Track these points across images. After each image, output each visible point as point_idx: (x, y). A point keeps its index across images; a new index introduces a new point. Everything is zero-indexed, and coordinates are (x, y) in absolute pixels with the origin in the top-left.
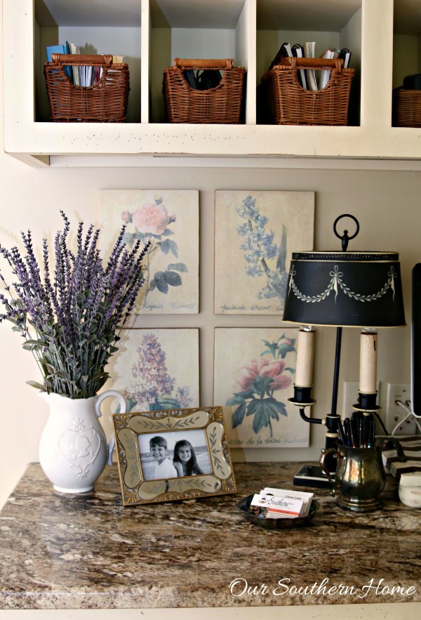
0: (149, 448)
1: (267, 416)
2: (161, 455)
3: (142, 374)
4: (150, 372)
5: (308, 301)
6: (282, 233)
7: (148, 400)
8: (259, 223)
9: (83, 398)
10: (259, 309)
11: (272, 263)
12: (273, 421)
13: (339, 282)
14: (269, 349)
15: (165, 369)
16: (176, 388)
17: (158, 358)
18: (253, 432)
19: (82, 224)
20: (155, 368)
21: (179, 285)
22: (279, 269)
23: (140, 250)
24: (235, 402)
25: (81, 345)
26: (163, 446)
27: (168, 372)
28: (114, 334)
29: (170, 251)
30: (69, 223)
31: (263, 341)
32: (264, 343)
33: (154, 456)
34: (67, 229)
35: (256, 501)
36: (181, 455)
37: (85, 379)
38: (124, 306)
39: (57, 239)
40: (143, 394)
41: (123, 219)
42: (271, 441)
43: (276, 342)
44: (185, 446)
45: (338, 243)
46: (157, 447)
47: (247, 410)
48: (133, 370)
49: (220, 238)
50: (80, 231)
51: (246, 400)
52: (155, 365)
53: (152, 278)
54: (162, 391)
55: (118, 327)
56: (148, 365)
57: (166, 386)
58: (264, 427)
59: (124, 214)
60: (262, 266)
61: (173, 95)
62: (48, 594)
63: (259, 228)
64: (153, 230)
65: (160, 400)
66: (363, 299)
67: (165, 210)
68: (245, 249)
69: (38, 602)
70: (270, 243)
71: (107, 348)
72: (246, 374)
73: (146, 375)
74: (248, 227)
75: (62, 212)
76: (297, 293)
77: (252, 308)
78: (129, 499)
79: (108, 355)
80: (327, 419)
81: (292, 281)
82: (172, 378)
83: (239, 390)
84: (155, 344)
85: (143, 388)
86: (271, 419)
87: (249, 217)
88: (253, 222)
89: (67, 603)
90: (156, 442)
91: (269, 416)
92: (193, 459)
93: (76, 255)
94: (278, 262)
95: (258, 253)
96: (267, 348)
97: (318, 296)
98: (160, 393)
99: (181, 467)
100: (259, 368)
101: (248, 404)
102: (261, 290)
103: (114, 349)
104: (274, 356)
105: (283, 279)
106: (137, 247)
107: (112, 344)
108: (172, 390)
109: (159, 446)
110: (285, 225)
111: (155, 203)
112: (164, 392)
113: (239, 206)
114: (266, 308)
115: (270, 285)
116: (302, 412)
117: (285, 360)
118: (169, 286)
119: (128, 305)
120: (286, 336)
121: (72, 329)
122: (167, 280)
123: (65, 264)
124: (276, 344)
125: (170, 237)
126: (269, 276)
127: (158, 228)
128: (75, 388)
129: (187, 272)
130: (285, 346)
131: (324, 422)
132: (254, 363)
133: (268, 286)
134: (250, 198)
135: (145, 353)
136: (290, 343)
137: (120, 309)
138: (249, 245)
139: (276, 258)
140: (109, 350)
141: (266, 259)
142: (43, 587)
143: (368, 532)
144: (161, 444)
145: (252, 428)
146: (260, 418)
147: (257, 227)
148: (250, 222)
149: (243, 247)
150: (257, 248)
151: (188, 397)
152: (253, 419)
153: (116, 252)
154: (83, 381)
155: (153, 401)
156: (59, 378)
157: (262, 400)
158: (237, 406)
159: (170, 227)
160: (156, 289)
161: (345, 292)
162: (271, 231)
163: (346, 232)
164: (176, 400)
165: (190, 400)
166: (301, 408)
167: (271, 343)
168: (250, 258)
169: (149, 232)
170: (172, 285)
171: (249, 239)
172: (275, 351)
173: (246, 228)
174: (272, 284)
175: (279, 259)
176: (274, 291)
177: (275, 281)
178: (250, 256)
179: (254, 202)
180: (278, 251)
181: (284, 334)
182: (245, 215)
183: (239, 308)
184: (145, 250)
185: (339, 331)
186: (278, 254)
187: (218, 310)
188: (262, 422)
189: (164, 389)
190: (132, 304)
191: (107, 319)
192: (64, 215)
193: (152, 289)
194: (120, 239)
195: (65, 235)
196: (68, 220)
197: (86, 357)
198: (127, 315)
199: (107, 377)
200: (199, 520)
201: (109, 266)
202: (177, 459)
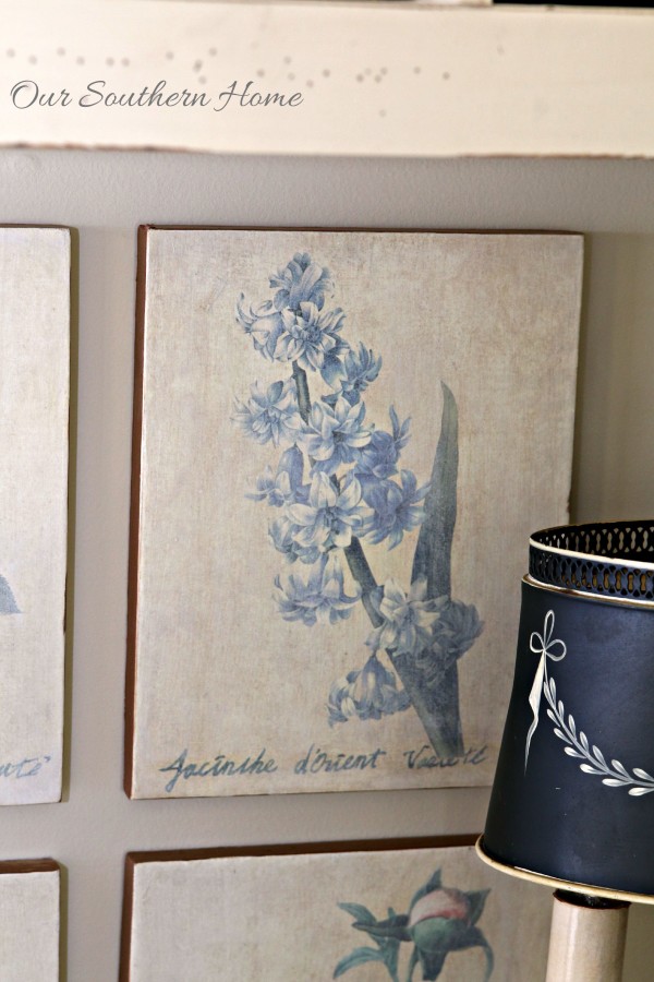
5: (636, 791)
8: (339, 378)
10: (330, 766)
11: (392, 561)
14: (375, 946)
22: (423, 585)
31: (343, 906)
32: (350, 919)
43: (400, 911)
60: (348, 575)
63: (342, 404)
68: (277, 501)
70: (389, 469)
74: (289, 400)
77: (302, 767)
87: (296, 356)
88: (314, 377)
94: (417, 556)
95: (331, 516)
96: (366, 940)
102: (342, 683)
104: (393, 972)
105: (437, 628)
110: (454, 387)
113: (252, 303)
114: (361, 762)
120: (446, 882)
124: (404, 920)
130: (441, 924)
133: (374, 665)
134: (304, 266)
136: (462, 909)
138: (295, 483)
139: (411, 538)
141: (363, 542)
147: (331, 401)
148: (299, 374)
149: (268, 492)
150: (328, 495)
162: (393, 415)
167: (380, 916)
168: (299, 538)
171: (295, 452)
172: (396, 947)
173: (282, 405)
174: (389, 652)
175: (423, 540)
176: (400, 686)
177: (403, 639)
178: (298, 529)
179: (320, 285)
180: (421, 503)
181: (437, 874)
182: (281, 345)
183: (243, 769)
186: (418, 517)
187: (152, 780)
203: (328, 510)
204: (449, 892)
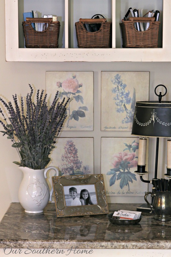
0: (69, 192)
1: (127, 180)
2: (74, 196)
3: (66, 160)
4: (70, 159)
5: (142, 125)
6: (133, 92)
7: (69, 172)
8: (122, 87)
9: (39, 169)
10: (122, 128)
11: (129, 106)
12: (130, 183)
13: (155, 117)
14: (128, 148)
15: (77, 157)
17: (74, 152)
18: (120, 189)
19: (39, 90)
20: (72, 157)
21: (84, 117)
22: (132, 109)
23: (65, 102)
24: (111, 173)
25: (38, 145)
26: (75, 191)
27: (79, 159)
28: (53, 140)
29: (80, 100)
30: (33, 90)
31: (124, 144)
32: (125, 145)
33: (71, 196)
34: (32, 93)
36: (83, 196)
37: (40, 160)
38: (58, 127)
39: (27, 97)
40: (67, 169)
41: (57, 85)
42: (129, 193)
43: (131, 144)
44: (85, 192)
45: (157, 98)
46: (72, 192)
47: (117, 177)
48: (62, 157)
49: (104, 94)
50: (38, 94)
51: (116, 173)
52: (73, 155)
53: (71, 113)
54: (76, 167)
55: (55, 137)
56: (69, 155)
57: (78, 165)
58: (125, 186)
59: (58, 83)
60: (124, 108)
61: (79, 34)
62: (27, 242)
63: (123, 90)
64: (71, 91)
65: (75, 172)
66: (166, 124)
67: (77, 81)
68: (116, 100)
69: (23, 245)
70: (128, 96)
71: (50, 147)
72: (116, 159)
73: (68, 160)
74: (117, 89)
75: (30, 85)
76: (137, 121)
77: (119, 128)
78: (60, 214)
79: (50, 150)
80: (153, 181)
81: (135, 116)
82: (80, 161)
83: (113, 168)
84: (73, 145)
85: (67, 166)
86: (129, 182)
87: (117, 84)
88: (119, 87)
89: (34, 246)
90: (72, 190)
91: (128, 180)
92: (89, 198)
93: (36, 105)
94: (131, 106)
95: (122, 101)
96: (127, 147)
97: (146, 123)
98: (75, 169)
99: (83, 201)
100: (123, 156)
101: (117, 174)
102: (123, 119)
103: (53, 147)
104: (130, 151)
106: (63, 101)
107: (52, 145)
108: (81, 167)
109: (73, 191)
110: (135, 88)
111: (73, 78)
112: (77, 168)
113: (113, 79)
114: (126, 128)
115: (128, 117)
116: (141, 177)
117: (135, 153)
119: (59, 127)
120: (136, 141)
121: (35, 138)
122: (78, 114)
123: (31, 108)
124: (131, 145)
125: (80, 94)
126: (127, 113)
127: (74, 90)
128: (36, 164)
129: (88, 110)
130: (135, 146)
131: (151, 182)
132: (120, 154)
133: (127, 117)
134: (118, 75)
135: (68, 149)
136: (138, 145)
137: (56, 128)
138: (118, 98)
139: (131, 104)
140: (51, 147)
141: (125, 104)
142: (25, 240)
143: (163, 227)
144: (74, 191)
145: (119, 187)
146: (123, 181)
147: (121, 89)
148: (118, 86)
150: (121, 99)
151: (88, 171)
152: (120, 182)
153: (54, 103)
154: (39, 161)
155: (71, 172)
156: (29, 160)
157: (124, 173)
158: (112, 175)
159: (79, 89)
160: (73, 119)
161: (158, 121)
163: (161, 93)
164: (82, 172)
165: (90, 172)
166: (141, 175)
167: (128, 145)
168: (118, 104)
169: (70, 91)
170: (81, 117)
171: (118, 95)
172: (130, 148)
173: (116, 90)
174: (129, 116)
175: (132, 104)
176: (130, 120)
177: (130, 115)
178: (118, 103)
179: (120, 77)
180: (132, 100)
181: (135, 140)
182: (116, 83)
183: (113, 128)
184: (68, 102)
185: (158, 139)
186: (131, 102)
187: (103, 129)
188: (125, 183)
189: (77, 166)
190: (61, 126)
191: (50, 134)
192: (30, 86)
193: (71, 119)
194: (56, 97)
195: (31, 95)
196: (32, 89)
197: (40, 151)
198: (59, 131)
199: (50, 160)
200: (90, 222)
201: (51, 109)
202: (81, 198)
203: (121, 101)
204: (136, 143)
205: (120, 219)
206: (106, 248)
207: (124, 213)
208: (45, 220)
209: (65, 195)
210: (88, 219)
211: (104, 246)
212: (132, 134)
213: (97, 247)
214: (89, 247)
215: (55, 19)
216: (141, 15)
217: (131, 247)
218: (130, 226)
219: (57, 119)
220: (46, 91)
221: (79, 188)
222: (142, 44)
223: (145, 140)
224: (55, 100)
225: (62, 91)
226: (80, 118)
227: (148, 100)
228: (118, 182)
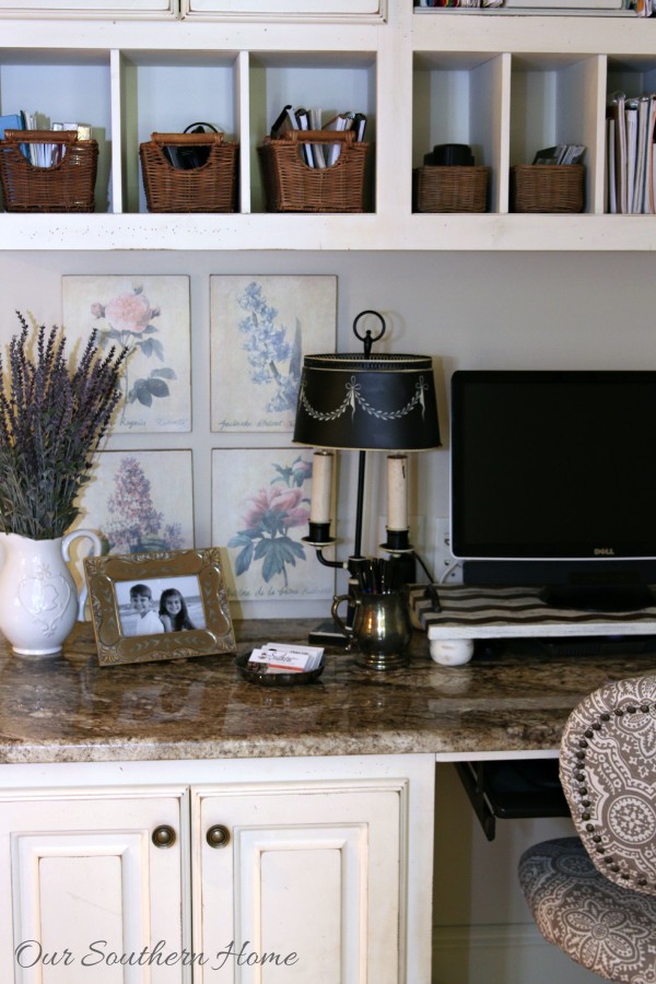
0: (130, 598)
1: (280, 559)
2: (144, 607)
3: (120, 509)
4: (132, 506)
5: (321, 419)
6: (295, 329)
8: (266, 316)
9: (48, 538)
10: (267, 424)
11: (284, 368)
12: (288, 566)
13: (356, 397)
14: (282, 476)
15: (150, 502)
16: (164, 525)
17: (140, 489)
18: (263, 581)
19: (43, 328)
20: (137, 501)
21: (165, 396)
22: (292, 375)
23: (114, 359)
24: (239, 543)
25: (45, 475)
26: (146, 596)
27: (154, 506)
28: (84, 460)
29: (154, 353)
30: (27, 326)
31: (273, 465)
32: (274, 468)
33: (136, 607)
34: (25, 333)
35: (256, 656)
36: (168, 607)
37: (51, 515)
38: (97, 426)
39: (13, 345)
40: (122, 534)
41: (93, 313)
42: (286, 592)
43: (290, 466)
44: (174, 596)
45: (359, 347)
46: (139, 597)
47: (254, 552)
48: (109, 503)
49: (218, 336)
50: (41, 337)
51: (253, 540)
52: (137, 497)
53: (131, 387)
54: (146, 529)
55: (89, 451)
56: (128, 498)
57: (152, 523)
58: (276, 574)
59: (94, 306)
60: (270, 371)
61: (152, 175)
62: (20, 748)
63: (267, 323)
64: (131, 327)
65: (144, 541)
66: (385, 416)
67: (146, 301)
68: (249, 350)
69: (9, 755)
70: (281, 342)
71: (76, 478)
72: (253, 506)
73: (126, 509)
74: (251, 322)
76: (309, 409)
77: (259, 424)
78: (106, 658)
79: (78, 486)
80: (350, 563)
81: (302, 394)
82: (158, 513)
83: (244, 527)
84: (137, 470)
85: (122, 526)
86: (285, 563)
87: (253, 309)
88: (258, 316)
89: (40, 756)
90: (138, 591)
91: (283, 560)
92: (183, 612)
93: (37, 367)
94: (290, 367)
95: (265, 354)
96: (279, 474)
97: (332, 413)
98: (144, 533)
99: (168, 621)
100: (269, 498)
101: (255, 545)
102: (270, 401)
103: (86, 479)
104: (288, 484)
106: (111, 356)
107: (83, 472)
108: (160, 528)
109: (142, 595)
110: (299, 318)
111: (134, 292)
112: (149, 530)
113: (240, 295)
114: (276, 424)
115: (282, 395)
116: (319, 553)
117: (302, 489)
118: (153, 397)
119: (101, 425)
120: (304, 459)
121: (35, 456)
122: (151, 390)
123: (22, 374)
124: (290, 470)
125: (153, 336)
127: (139, 324)
128: (38, 526)
129: (176, 379)
130: (303, 471)
131: (345, 566)
132: (263, 493)
133: (279, 396)
134: (254, 284)
135: (124, 482)
136: (307, 467)
137: (91, 429)
138: (254, 345)
139: (288, 362)
140: (78, 480)
141: (275, 362)
142: (14, 741)
143: (381, 689)
144: (144, 593)
145: (261, 576)
146: (272, 563)
147: (264, 322)
148: (254, 315)
149: (246, 348)
150: (263, 348)
151: (180, 537)
152: (262, 565)
153: (87, 360)
154: (48, 519)
155: (135, 542)
156: (20, 515)
157: (273, 540)
158: (242, 548)
159: (152, 322)
160: (137, 401)
161: (364, 408)
162: (282, 327)
163: (369, 332)
164: (164, 541)
165: (182, 540)
166: (319, 548)
167: (284, 468)
168: (256, 360)
169: (126, 329)
170: (158, 395)
171: (254, 336)
172: (289, 477)
174: (283, 393)
175: (292, 361)
176: (287, 403)
177: (288, 390)
178: (255, 358)
179: (259, 290)
180: (291, 351)
181: (300, 457)
182: (249, 307)
183: (242, 424)
184: (122, 357)
185: (362, 455)
186: (290, 355)
187: (216, 427)
188: (275, 568)
189: (149, 526)
190: (106, 423)
191: (76, 445)
192: (20, 317)
193: (132, 402)
194: (90, 345)
195: (23, 340)
196: (26, 323)
197: (51, 490)
198: (101, 436)
199: (77, 513)
200: (189, 679)
201: (77, 377)
202: (163, 611)
204: (304, 462)
205: (269, 671)
206: (236, 757)
207: (278, 654)
208: (67, 675)
209: (119, 608)
210: (183, 670)
211: (230, 752)
212: (295, 440)
213: (212, 754)
214: (189, 756)
215: (83, 134)
216: (316, 125)
217: (304, 752)
218: (297, 688)
219: (93, 405)
220: (63, 328)
221: (157, 587)
222: (319, 201)
223: (328, 458)
224: (88, 353)
225: (108, 328)
226: (154, 398)
227: (332, 351)
228: (256, 566)
